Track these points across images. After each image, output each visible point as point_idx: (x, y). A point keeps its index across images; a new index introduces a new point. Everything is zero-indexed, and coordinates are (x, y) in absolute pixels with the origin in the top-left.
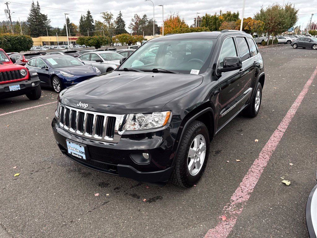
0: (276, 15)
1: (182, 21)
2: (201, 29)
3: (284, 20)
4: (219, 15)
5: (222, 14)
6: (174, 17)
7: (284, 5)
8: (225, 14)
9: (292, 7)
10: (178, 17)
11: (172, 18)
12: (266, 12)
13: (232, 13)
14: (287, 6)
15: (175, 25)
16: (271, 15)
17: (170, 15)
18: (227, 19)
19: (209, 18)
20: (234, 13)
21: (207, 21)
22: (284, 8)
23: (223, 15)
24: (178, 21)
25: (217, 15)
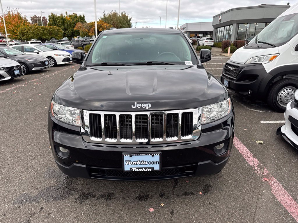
0: (117, 20)
1: (24, 19)
2: (53, 28)
3: (123, 26)
4: (66, 16)
5: (68, 15)
6: (13, 13)
7: (120, 13)
8: (72, 16)
9: (127, 15)
10: (18, 13)
11: (11, 14)
12: (108, 17)
13: (78, 15)
14: (123, 14)
15: (17, 22)
16: (113, 20)
17: (8, 10)
18: (75, 20)
19: (55, 18)
20: (80, 16)
21: (54, 20)
22: (121, 15)
23: (70, 16)
24: (19, 18)
25: (63, 15)
